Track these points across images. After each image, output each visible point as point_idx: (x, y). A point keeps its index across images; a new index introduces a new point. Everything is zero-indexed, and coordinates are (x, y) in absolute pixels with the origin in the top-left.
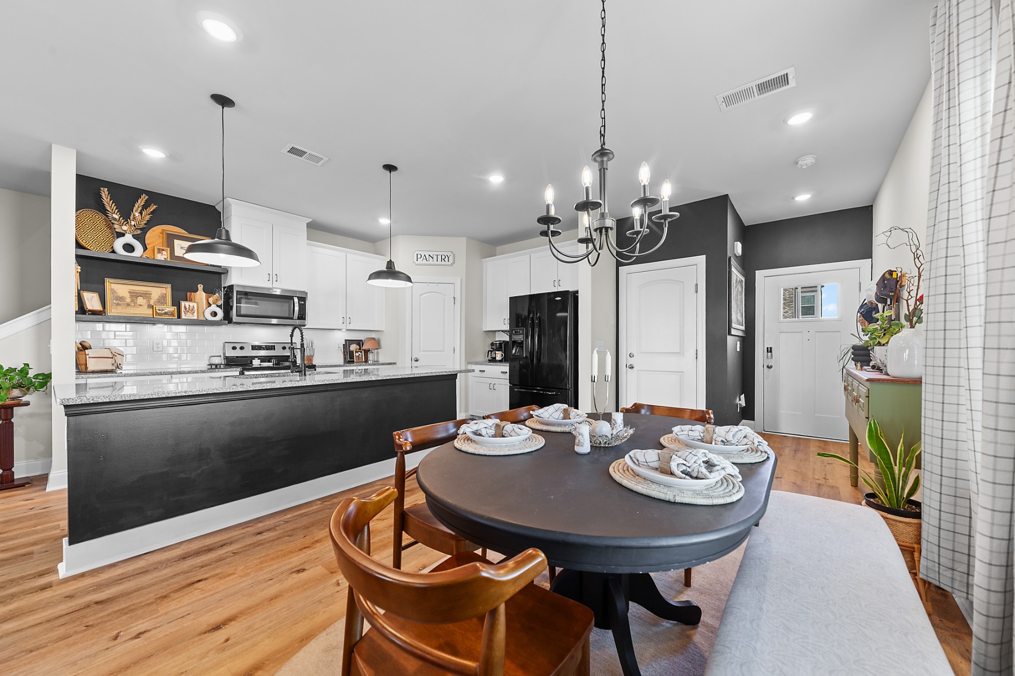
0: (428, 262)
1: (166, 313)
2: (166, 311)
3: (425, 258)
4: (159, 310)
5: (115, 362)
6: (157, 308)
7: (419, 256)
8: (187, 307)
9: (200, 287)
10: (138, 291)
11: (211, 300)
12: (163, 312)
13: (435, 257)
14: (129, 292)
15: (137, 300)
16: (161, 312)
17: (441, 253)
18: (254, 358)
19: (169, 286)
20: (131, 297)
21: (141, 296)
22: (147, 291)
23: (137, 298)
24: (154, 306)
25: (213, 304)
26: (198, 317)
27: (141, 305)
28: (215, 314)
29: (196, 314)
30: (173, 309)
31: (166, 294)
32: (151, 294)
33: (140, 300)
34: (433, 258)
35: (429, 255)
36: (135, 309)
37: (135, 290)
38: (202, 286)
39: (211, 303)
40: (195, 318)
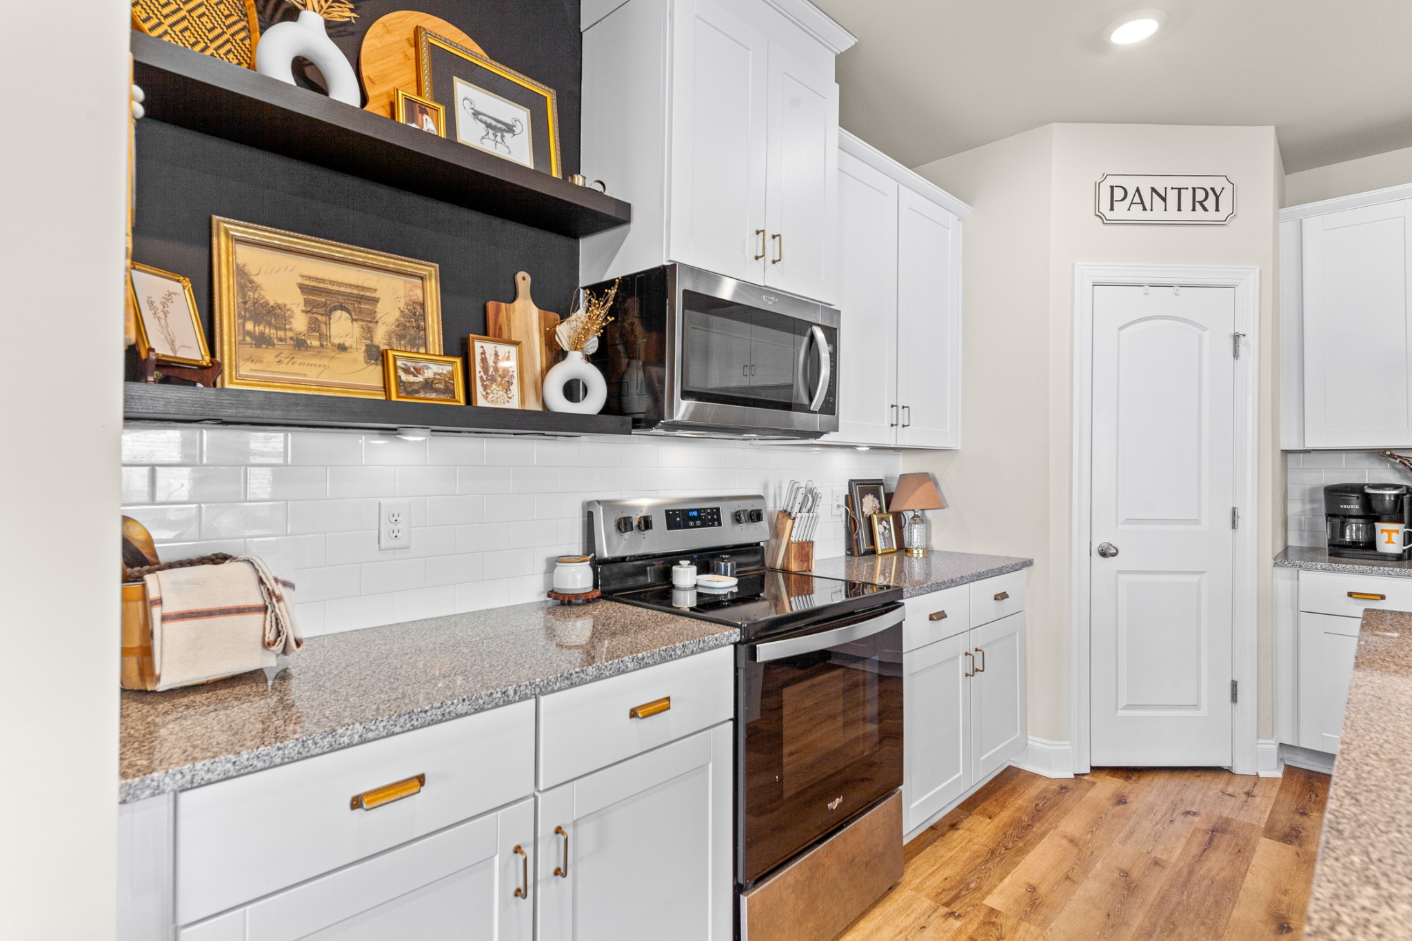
0: (1147, 215)
1: (428, 385)
2: (429, 374)
3: (1137, 199)
4: (407, 371)
5: (279, 634)
6: (399, 363)
7: (1119, 194)
8: (491, 360)
9: (524, 281)
10: (332, 282)
11: (564, 333)
12: (420, 379)
13: (1172, 197)
14: (303, 288)
15: (328, 324)
16: (411, 378)
17: (1192, 182)
18: (673, 558)
19: (431, 270)
20: (310, 308)
21: (342, 308)
22: (363, 288)
23: (328, 314)
24: (391, 353)
25: (576, 349)
26: (523, 401)
27: (342, 348)
28: (572, 390)
29: (515, 389)
30: (450, 368)
31: (423, 305)
32: (376, 300)
33: (342, 327)
34: (1164, 199)
35: (1153, 190)
36: (325, 362)
37: (323, 281)
38: (529, 278)
39: (566, 348)
40: (515, 404)
